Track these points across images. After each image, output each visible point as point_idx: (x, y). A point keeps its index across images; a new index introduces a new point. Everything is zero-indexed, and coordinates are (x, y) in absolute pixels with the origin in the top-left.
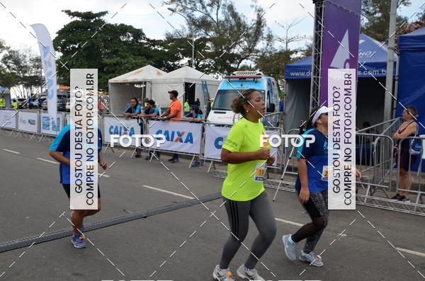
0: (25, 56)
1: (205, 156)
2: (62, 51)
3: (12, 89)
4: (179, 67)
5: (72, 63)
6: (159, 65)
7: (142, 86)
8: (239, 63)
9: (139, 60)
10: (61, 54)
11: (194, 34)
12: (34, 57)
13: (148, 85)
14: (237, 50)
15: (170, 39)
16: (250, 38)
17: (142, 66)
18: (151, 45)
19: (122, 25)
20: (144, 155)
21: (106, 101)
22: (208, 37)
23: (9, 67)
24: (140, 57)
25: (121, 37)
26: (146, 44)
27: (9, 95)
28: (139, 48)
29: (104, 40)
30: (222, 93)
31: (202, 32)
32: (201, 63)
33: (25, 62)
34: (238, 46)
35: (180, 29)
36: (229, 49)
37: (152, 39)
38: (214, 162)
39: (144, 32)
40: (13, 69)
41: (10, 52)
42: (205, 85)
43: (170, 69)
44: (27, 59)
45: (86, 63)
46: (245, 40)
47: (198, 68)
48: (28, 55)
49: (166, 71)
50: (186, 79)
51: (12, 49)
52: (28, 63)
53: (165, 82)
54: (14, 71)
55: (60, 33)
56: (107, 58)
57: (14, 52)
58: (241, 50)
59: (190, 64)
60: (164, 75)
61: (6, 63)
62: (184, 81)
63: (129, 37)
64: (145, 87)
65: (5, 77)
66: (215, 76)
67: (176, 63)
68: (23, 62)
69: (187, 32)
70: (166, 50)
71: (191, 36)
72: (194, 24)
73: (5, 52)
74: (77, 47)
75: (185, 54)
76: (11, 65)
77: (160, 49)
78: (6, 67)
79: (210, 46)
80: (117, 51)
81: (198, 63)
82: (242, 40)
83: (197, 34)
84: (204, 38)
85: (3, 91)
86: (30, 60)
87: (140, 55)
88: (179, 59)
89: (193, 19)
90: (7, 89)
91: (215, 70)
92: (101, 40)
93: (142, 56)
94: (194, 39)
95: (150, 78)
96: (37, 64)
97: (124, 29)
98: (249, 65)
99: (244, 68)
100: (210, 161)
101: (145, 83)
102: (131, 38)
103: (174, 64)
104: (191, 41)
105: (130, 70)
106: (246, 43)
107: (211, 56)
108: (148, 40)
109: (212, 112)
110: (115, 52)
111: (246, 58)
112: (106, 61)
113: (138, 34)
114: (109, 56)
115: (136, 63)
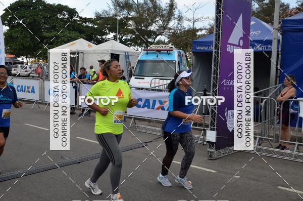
1: (128, 114)
2: (9, 25)
4: (106, 41)
5: (17, 36)
6: (89, 38)
7: (75, 56)
8: (155, 38)
9: (73, 34)
10: (8, 28)
11: (119, 14)
13: (81, 55)
14: (153, 27)
15: (99, 17)
16: (164, 18)
17: (75, 39)
18: (83, 22)
19: (60, 5)
20: (77, 112)
21: (45, 67)
22: (130, 17)
24: (74, 32)
25: (58, 15)
26: (79, 21)
28: (73, 24)
29: (45, 18)
30: (141, 62)
31: (125, 12)
32: (124, 38)
34: (154, 24)
35: (107, 9)
36: (147, 27)
37: (84, 17)
38: (135, 119)
39: (78, 10)
42: (127, 56)
43: (99, 42)
46: (160, 19)
47: (121, 42)
49: (96, 44)
50: (111, 50)
53: (94, 53)
55: (7, 10)
56: (47, 32)
58: (157, 28)
59: (115, 38)
60: (94, 47)
62: (110, 52)
63: (64, 15)
64: (78, 57)
66: (136, 48)
67: (104, 37)
69: (112, 12)
70: (96, 27)
71: (116, 15)
72: (119, 5)
74: (21, 22)
75: (111, 30)
77: (90, 25)
79: (131, 23)
80: (55, 26)
81: (122, 38)
82: (157, 19)
83: (121, 14)
84: (127, 17)
87: (74, 30)
88: (106, 34)
89: (118, 1)
91: (136, 44)
92: (42, 17)
93: (76, 31)
94: (119, 18)
95: (82, 50)
97: (61, 8)
98: (163, 40)
99: (159, 42)
100: (131, 118)
101: (78, 53)
102: (67, 16)
103: (102, 38)
104: (116, 19)
105: (66, 43)
106: (161, 22)
107: (132, 32)
108: (81, 18)
109: (133, 78)
110: (54, 27)
111: (161, 34)
112: (46, 34)
113: (72, 12)
114: (49, 30)
115: (70, 37)
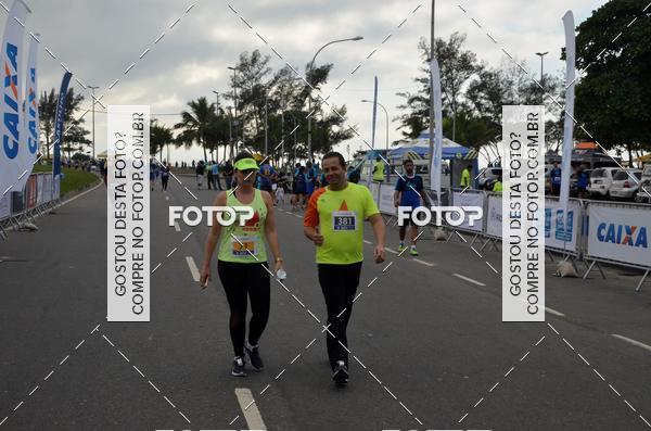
0: (511, 83)
2: (586, 67)
3: (482, 150)
5: (607, 92)
10: (584, 74)
12: (528, 83)
23: (479, 106)
27: (476, 161)
33: (511, 95)
40: (488, 110)
41: (482, 76)
44: (515, 88)
45: (638, 90)
48: (516, 80)
51: (487, 69)
52: (517, 96)
54: (489, 115)
55: (584, 28)
57: (490, 75)
61: (473, 98)
65: (470, 127)
68: (505, 96)
73: (475, 77)
74: (618, 55)
76: (483, 101)
78: (474, 105)
85: (464, 155)
86: (521, 90)
90: (473, 150)
96: (533, 97)
